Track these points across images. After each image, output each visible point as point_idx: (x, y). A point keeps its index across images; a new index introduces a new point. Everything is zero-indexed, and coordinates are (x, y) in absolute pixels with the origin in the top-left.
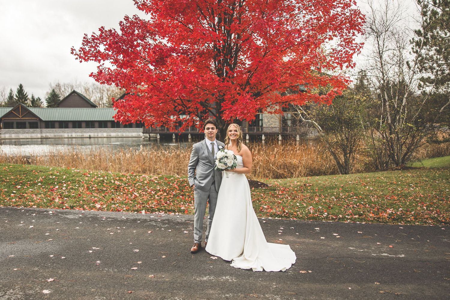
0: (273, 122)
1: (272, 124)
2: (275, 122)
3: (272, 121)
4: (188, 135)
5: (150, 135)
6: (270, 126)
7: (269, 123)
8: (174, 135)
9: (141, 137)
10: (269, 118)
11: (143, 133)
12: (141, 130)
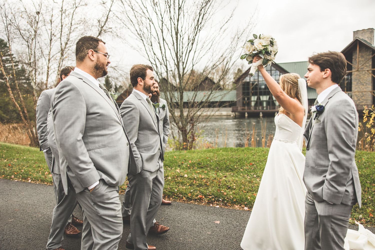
0: (364, 100)
1: (362, 102)
2: (367, 100)
3: (362, 99)
4: (275, 113)
5: (235, 114)
6: (361, 104)
7: (359, 102)
8: (261, 113)
9: (230, 116)
10: (359, 97)
11: (232, 112)
12: (231, 109)
